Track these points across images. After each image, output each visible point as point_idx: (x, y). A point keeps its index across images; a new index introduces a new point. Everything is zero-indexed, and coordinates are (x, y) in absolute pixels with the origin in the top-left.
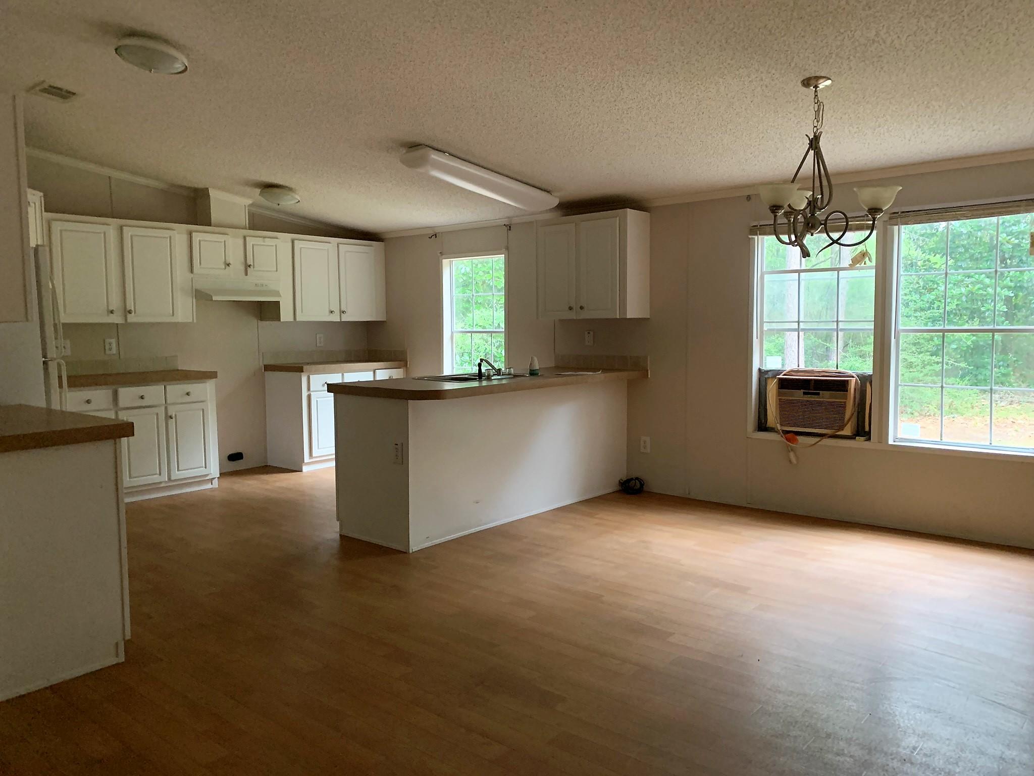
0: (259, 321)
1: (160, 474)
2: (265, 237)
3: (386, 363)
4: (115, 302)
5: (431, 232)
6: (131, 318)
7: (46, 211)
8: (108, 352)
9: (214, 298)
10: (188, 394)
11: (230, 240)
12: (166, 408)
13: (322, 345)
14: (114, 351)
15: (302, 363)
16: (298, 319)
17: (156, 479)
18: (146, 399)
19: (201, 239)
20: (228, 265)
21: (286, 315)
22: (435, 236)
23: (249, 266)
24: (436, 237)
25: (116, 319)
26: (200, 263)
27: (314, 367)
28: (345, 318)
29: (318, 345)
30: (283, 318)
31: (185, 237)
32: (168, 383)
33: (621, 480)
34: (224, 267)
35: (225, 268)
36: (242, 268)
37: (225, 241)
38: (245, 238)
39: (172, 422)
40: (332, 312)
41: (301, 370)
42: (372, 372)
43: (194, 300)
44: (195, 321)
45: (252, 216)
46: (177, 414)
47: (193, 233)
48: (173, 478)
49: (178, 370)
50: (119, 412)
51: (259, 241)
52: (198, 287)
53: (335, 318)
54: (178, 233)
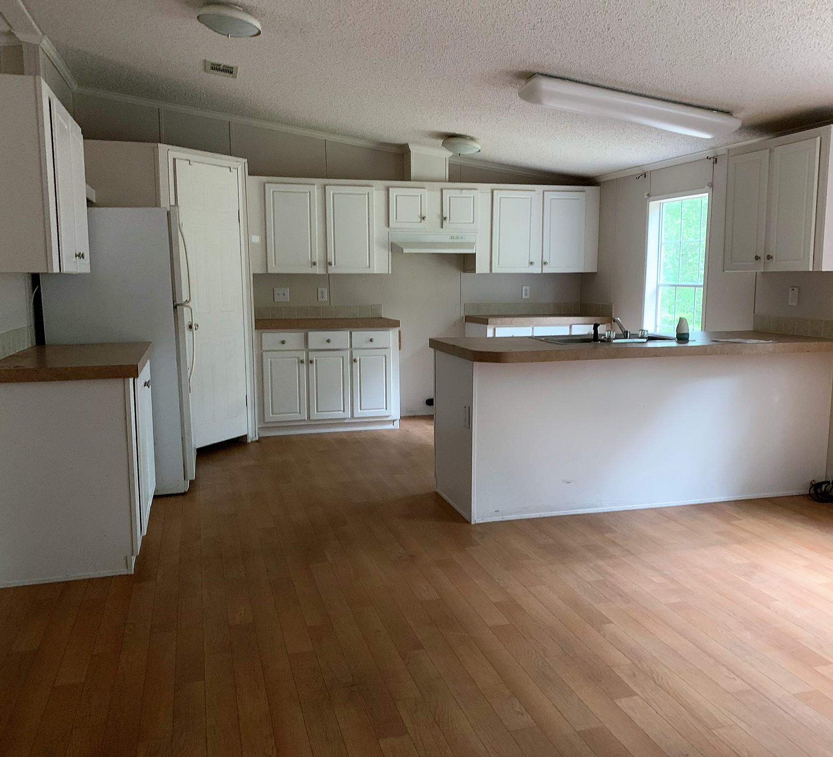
0: (462, 273)
1: (344, 411)
2: (462, 189)
3: (584, 318)
4: (318, 256)
5: (639, 172)
6: (332, 270)
7: (249, 174)
8: (320, 299)
9: (406, 251)
10: (371, 340)
11: (426, 193)
12: (351, 352)
13: (528, 297)
14: (326, 298)
15: (488, 316)
16: (493, 272)
17: (339, 415)
18: (332, 342)
19: (397, 194)
20: (424, 218)
21: (481, 267)
22: (644, 175)
23: (445, 218)
24: (645, 177)
25: (319, 270)
26: (396, 219)
27: (499, 320)
28: (547, 270)
29: (523, 298)
30: (479, 270)
31: (383, 193)
32: (355, 329)
33: (814, 481)
34: (420, 220)
35: (421, 222)
36: (439, 221)
37: (421, 196)
38: (442, 191)
39: (356, 365)
40: (532, 263)
41: (486, 322)
42: (569, 327)
43: (390, 253)
44: (390, 273)
45: (452, 166)
46: (361, 358)
47: (390, 188)
48: (355, 416)
49: (381, 318)
50: (309, 353)
51: (457, 193)
52: (394, 241)
53: (536, 269)
54: (376, 190)
